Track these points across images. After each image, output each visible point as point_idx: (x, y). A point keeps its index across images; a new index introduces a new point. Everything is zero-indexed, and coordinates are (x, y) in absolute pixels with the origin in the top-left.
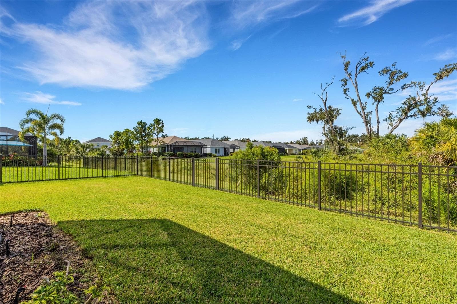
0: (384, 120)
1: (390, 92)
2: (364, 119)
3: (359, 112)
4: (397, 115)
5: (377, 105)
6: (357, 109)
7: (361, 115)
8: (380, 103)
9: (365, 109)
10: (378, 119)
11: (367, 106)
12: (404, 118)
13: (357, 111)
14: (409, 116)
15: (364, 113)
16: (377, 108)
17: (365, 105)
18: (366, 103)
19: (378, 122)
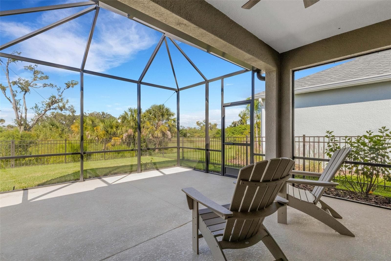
0: (31, 108)
1: (34, 86)
2: (14, 105)
3: (8, 98)
4: (43, 106)
5: (25, 94)
6: (5, 94)
7: (10, 100)
8: (27, 93)
9: (16, 96)
10: (26, 107)
11: (17, 94)
12: (48, 110)
13: (6, 96)
14: (52, 109)
15: (15, 100)
16: (24, 98)
17: (15, 93)
18: (16, 91)
19: (26, 110)
